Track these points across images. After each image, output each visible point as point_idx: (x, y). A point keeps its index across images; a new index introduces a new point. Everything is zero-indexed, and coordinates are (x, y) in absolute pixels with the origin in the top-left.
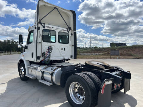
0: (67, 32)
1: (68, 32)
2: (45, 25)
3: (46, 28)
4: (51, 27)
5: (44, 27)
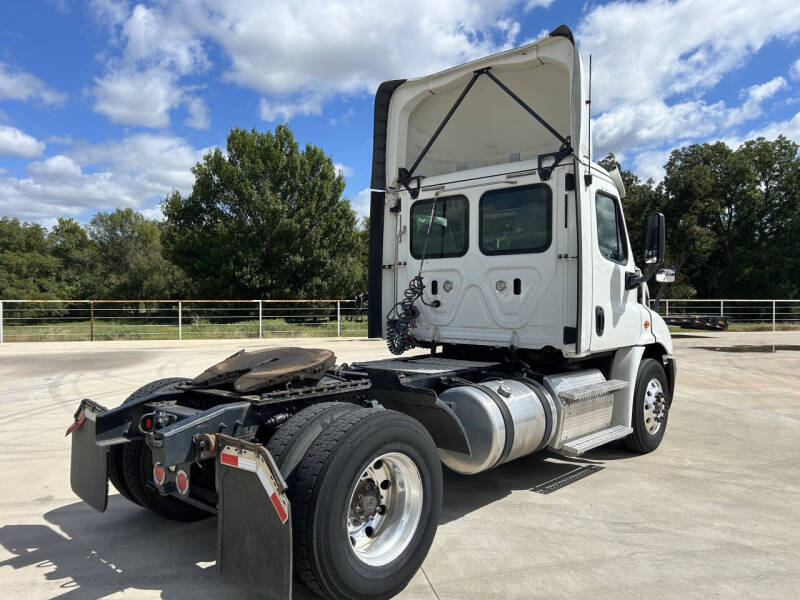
0: (536, 179)
1: (545, 174)
2: (419, 185)
3: (422, 196)
4: (441, 187)
5: (414, 193)
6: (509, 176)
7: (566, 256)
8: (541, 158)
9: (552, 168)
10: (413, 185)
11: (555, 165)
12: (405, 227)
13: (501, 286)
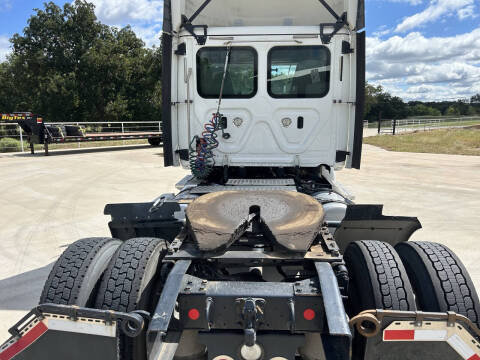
0: (318, 42)
1: (326, 39)
2: (205, 32)
3: (209, 43)
4: (231, 37)
5: (201, 40)
6: (296, 36)
7: (340, 102)
8: (322, 26)
9: (332, 35)
10: (199, 32)
11: (334, 33)
12: (191, 69)
13: (286, 122)
